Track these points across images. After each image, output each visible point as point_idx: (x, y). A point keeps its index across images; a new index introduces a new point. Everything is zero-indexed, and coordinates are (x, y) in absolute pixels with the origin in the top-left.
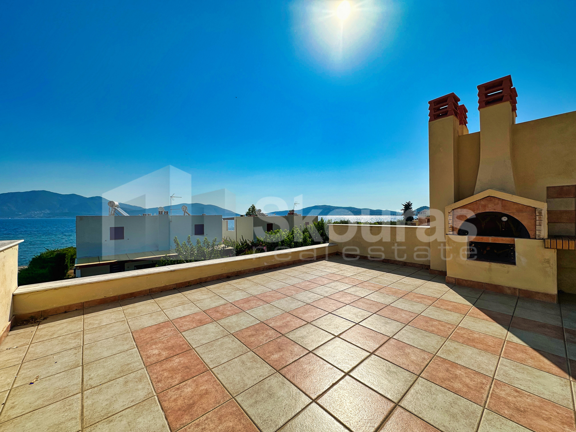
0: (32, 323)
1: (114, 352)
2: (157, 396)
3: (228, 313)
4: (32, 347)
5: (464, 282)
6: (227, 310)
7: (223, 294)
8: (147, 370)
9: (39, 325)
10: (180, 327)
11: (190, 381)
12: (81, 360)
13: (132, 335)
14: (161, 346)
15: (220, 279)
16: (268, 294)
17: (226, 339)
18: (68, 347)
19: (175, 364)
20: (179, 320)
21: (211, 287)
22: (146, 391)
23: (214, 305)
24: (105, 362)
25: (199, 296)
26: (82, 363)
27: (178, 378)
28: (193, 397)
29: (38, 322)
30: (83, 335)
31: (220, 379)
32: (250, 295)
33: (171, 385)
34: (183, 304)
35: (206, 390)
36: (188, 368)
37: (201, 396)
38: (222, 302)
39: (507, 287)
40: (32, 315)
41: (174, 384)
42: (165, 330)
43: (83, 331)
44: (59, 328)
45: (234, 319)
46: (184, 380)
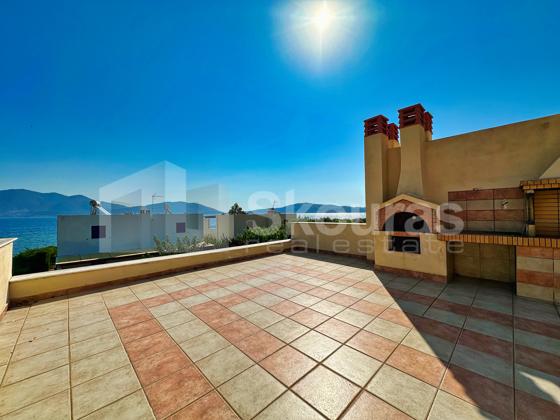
0: (25, 305)
1: (93, 322)
2: (124, 346)
3: (188, 295)
4: (27, 321)
5: (387, 269)
6: (188, 293)
7: (187, 281)
8: (117, 332)
9: (30, 306)
10: (147, 305)
11: (148, 337)
12: (68, 327)
13: (108, 311)
14: (130, 317)
15: (188, 270)
16: (225, 281)
17: (182, 312)
18: (56, 320)
19: (139, 328)
20: (147, 300)
21: (179, 276)
22: (116, 343)
23: (178, 289)
24: (86, 328)
25: (167, 284)
26: (68, 329)
27: (141, 335)
28: (149, 345)
29: (30, 304)
30: (68, 312)
31: (170, 335)
32: (210, 282)
33: (134, 339)
34: (152, 289)
35: (160, 341)
36: (149, 330)
37: (155, 345)
38: (185, 287)
39: (415, 271)
40: (25, 299)
41: (136, 339)
42: (135, 307)
43: (68, 310)
44: (47, 308)
45: (192, 298)
46: (144, 336)
